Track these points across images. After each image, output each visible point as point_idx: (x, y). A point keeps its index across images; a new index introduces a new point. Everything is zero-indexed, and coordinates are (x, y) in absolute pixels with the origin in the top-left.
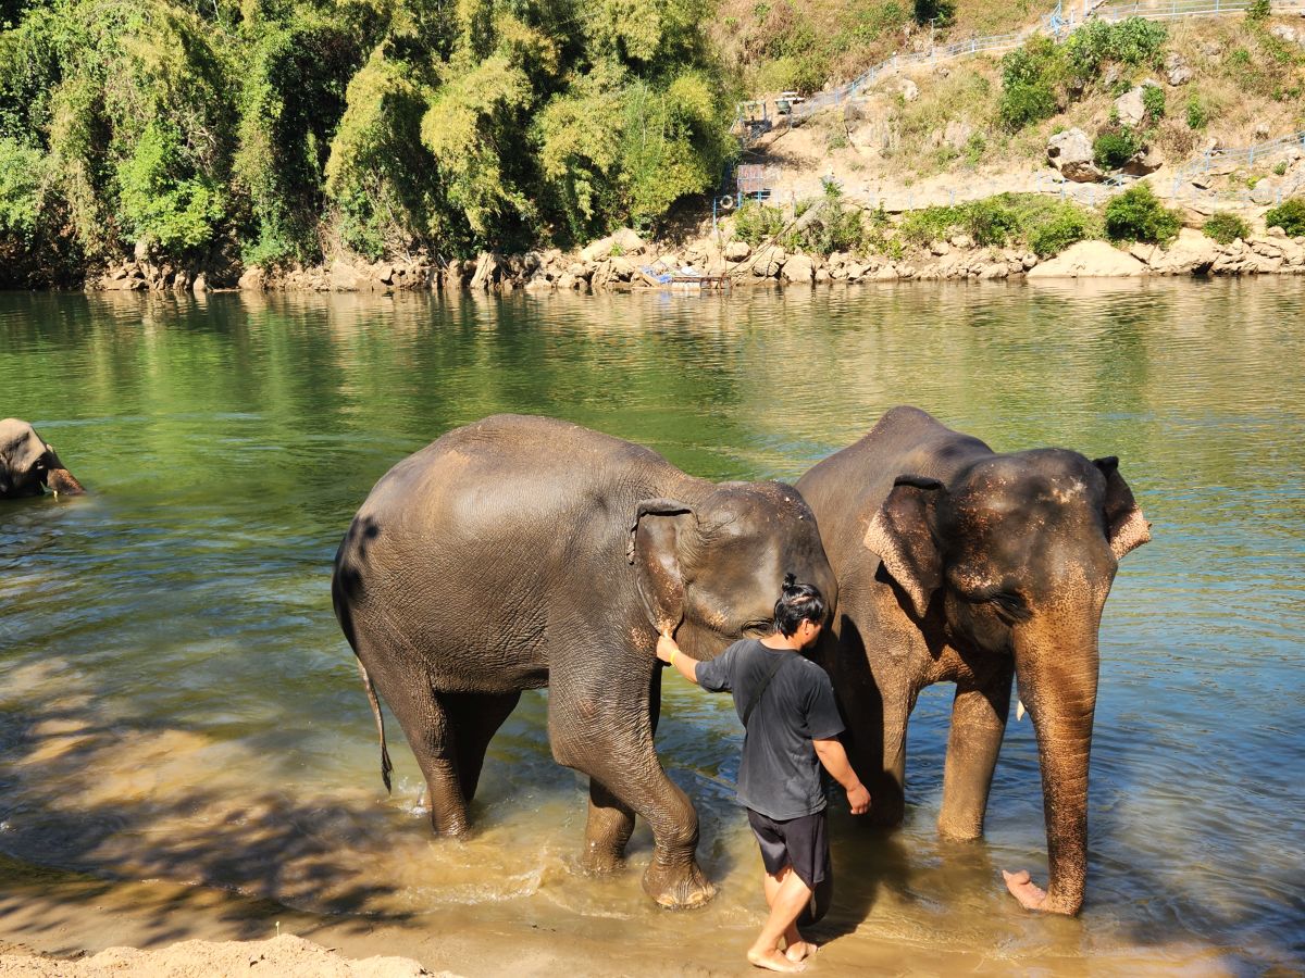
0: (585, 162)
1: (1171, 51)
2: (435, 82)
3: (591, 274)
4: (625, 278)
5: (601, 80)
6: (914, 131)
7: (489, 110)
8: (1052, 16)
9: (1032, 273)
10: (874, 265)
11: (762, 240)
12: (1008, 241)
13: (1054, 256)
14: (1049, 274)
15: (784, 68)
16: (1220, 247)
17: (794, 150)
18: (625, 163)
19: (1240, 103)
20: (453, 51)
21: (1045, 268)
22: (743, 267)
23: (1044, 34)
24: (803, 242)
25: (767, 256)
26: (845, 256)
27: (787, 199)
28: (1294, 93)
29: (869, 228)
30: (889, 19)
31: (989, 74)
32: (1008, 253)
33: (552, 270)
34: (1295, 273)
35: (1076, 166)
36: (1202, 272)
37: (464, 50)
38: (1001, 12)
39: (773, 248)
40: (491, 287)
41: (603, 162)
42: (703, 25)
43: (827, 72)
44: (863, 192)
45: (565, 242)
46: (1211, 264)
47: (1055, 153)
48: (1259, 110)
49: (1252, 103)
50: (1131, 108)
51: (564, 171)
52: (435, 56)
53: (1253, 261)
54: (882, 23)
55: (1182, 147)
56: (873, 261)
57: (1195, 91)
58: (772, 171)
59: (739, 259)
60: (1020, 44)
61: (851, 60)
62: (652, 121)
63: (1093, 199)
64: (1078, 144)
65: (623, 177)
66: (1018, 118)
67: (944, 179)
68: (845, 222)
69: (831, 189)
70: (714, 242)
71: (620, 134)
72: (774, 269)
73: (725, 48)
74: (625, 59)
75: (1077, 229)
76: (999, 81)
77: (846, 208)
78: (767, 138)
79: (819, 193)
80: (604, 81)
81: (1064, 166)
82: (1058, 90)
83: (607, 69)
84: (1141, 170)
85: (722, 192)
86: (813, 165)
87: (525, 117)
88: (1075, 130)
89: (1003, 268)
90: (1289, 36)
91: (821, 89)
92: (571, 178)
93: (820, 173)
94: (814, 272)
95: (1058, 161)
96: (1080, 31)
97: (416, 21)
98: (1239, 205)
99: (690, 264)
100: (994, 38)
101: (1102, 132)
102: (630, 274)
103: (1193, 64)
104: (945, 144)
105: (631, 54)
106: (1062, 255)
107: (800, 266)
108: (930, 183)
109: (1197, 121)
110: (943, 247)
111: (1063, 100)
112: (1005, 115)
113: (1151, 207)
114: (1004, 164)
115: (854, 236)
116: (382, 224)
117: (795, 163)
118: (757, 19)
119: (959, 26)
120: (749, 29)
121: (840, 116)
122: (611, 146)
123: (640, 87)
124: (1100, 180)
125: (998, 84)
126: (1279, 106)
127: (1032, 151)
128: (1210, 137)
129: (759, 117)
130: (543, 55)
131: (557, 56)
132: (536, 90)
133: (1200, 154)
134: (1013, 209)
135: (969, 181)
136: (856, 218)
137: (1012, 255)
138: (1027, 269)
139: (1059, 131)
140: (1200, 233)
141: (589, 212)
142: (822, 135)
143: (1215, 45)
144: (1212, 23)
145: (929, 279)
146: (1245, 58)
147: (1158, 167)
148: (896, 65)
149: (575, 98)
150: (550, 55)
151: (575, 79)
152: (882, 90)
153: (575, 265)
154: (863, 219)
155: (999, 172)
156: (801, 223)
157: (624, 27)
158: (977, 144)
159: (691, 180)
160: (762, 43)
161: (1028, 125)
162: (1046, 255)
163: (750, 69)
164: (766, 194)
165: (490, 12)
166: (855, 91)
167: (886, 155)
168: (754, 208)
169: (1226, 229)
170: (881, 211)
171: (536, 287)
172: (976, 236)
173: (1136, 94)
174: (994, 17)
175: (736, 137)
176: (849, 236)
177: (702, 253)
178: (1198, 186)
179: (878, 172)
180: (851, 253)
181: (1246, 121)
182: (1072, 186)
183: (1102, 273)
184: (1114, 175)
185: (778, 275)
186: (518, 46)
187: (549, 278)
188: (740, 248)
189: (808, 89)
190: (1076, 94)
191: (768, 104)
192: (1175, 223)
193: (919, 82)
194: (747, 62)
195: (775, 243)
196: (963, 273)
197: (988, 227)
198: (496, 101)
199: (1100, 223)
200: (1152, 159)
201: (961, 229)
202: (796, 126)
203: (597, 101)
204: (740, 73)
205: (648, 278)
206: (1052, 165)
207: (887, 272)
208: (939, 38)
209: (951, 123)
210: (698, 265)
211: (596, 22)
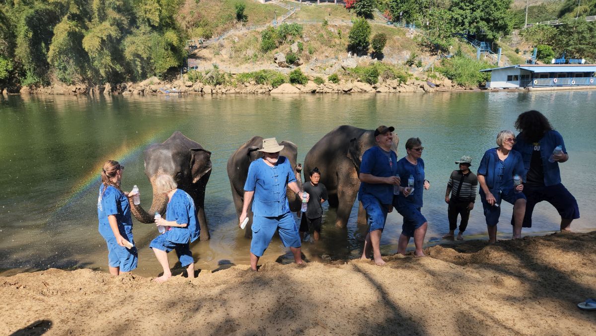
0: (138, 56)
1: (304, 32)
2: (87, 29)
3: (144, 90)
4: (155, 91)
5: (143, 31)
6: (238, 51)
7: (105, 38)
8: (274, 21)
9: (271, 92)
10: (229, 89)
11: (196, 81)
12: (265, 83)
13: (277, 87)
14: (275, 92)
15: (199, 31)
16: (317, 86)
17: (204, 55)
18: (152, 57)
19: (321, 48)
20: (93, 19)
21: (274, 91)
22: (191, 89)
23: (272, 26)
24: (208, 82)
25: (198, 86)
26: (220, 86)
27: (203, 69)
28: (334, 46)
29: (227, 78)
30: (229, 18)
31: (258, 36)
32: (265, 86)
33: (131, 89)
34: (336, 93)
35: (282, 63)
36: (314, 92)
37: (96, 19)
38: (260, 19)
39: (199, 83)
40: (111, 94)
41: (145, 56)
42: (174, 16)
43: (213, 33)
44: (225, 68)
45: (134, 80)
46: (316, 90)
47: (276, 59)
48: (326, 50)
49: (324, 48)
50: (295, 48)
51: (132, 58)
52: (86, 20)
53: (326, 90)
54: (227, 19)
55: (308, 59)
56: (228, 88)
57: (310, 44)
58: (198, 61)
59: (190, 86)
60: (266, 28)
61: (219, 29)
62: (160, 44)
63: (286, 72)
64: (282, 57)
65: (152, 61)
66: (266, 49)
67: (247, 65)
68: (220, 76)
69: (215, 67)
70: (181, 82)
71: (150, 48)
72: (200, 90)
73: (183, 24)
74: (150, 25)
75: (282, 80)
76: (261, 38)
77: (220, 72)
78: (196, 51)
79: (212, 68)
80: (144, 31)
81: (279, 63)
82: (276, 42)
83: (144, 28)
84: (298, 65)
85: (183, 66)
86: (210, 60)
87: (119, 41)
88: (281, 53)
89: (263, 90)
90: (333, 31)
91: (211, 37)
92: (134, 61)
93: (212, 62)
94: (212, 91)
95: (277, 61)
96: (281, 26)
97: (79, 9)
98: (322, 75)
99: (175, 87)
100: (259, 26)
101: (288, 54)
102: (156, 90)
103: (309, 37)
104: (247, 55)
105: (152, 24)
106: (279, 87)
107: (208, 88)
108: (243, 66)
109: (311, 53)
110: (247, 84)
111: (277, 44)
112: (263, 48)
113: (301, 75)
114: (263, 62)
115: (223, 80)
116: (71, 73)
117: (205, 59)
118: (191, 15)
119: (249, 22)
120: (189, 18)
121: (217, 46)
122: (147, 51)
123: (155, 34)
124: (288, 67)
125: (260, 39)
126: (331, 49)
127: (270, 58)
128: (314, 57)
129: (193, 45)
130: (123, 22)
131: (128, 22)
132: (122, 33)
133: (312, 60)
134: (266, 74)
135: (254, 66)
136: (223, 75)
137: (266, 87)
138: (270, 91)
139: (276, 53)
140: (313, 82)
141: (140, 71)
142: (212, 51)
143: (315, 32)
144: (314, 26)
145: (244, 93)
146: (322, 36)
147: (302, 64)
148: (232, 32)
149: (135, 36)
150: (125, 22)
151: (134, 30)
152: (229, 39)
153: (138, 87)
154: (225, 76)
155: (262, 64)
156: (207, 76)
157: (149, 15)
158: (256, 56)
159: (172, 62)
160: (193, 23)
161: (269, 52)
162: (275, 87)
163: (190, 30)
164: (197, 67)
165: (104, 7)
166: (221, 39)
167: (231, 58)
168: (193, 71)
169: (319, 81)
170: (230, 74)
171: (125, 94)
172: (256, 81)
173: (296, 44)
174: (258, 20)
175: (187, 50)
176: (221, 80)
177: (178, 84)
178: (312, 69)
179: (229, 63)
180: (222, 85)
181: (323, 52)
182: (281, 68)
183: (289, 92)
184: (291, 66)
185: (201, 91)
186: (114, 19)
187: (130, 91)
188: (190, 83)
189: (208, 37)
190: (281, 43)
191: (196, 41)
192: (307, 79)
193: (239, 37)
194: (189, 28)
195: (200, 82)
196: (253, 91)
197: (259, 79)
198: (107, 36)
199: (288, 80)
200: (301, 61)
201: (252, 79)
202: (204, 48)
203: (143, 37)
204: (187, 31)
205: (162, 91)
206: (275, 62)
207: (232, 91)
208: (244, 25)
209: (248, 49)
210: (177, 88)
211: (140, 13)
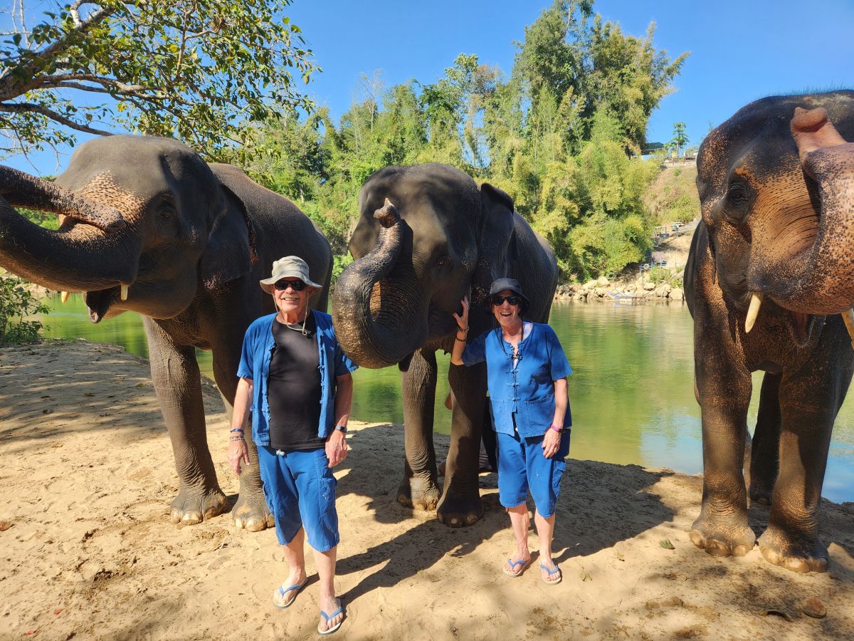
0: (591, 249)
2: (532, 221)
3: (587, 294)
4: (601, 296)
7: (552, 231)
11: (661, 282)
15: (675, 213)
17: (679, 245)
20: (538, 210)
22: (651, 293)
24: (680, 284)
25: (663, 289)
27: (673, 265)
33: (571, 292)
37: (542, 209)
39: (666, 285)
42: (641, 197)
43: (695, 213)
51: (582, 252)
52: (532, 212)
58: (668, 254)
59: (650, 290)
62: (616, 235)
70: (642, 282)
71: (603, 239)
72: (666, 294)
73: (649, 205)
74: (606, 211)
78: (667, 240)
80: (596, 220)
83: (599, 215)
85: (645, 262)
87: (565, 233)
91: (692, 220)
97: (525, 200)
99: (629, 291)
102: (603, 295)
105: (608, 210)
107: (678, 293)
118: (665, 193)
120: (661, 197)
123: (612, 221)
129: (663, 232)
130: (573, 210)
131: (579, 211)
132: (570, 224)
149: (586, 226)
150: (576, 211)
151: (585, 219)
153: (581, 290)
156: (680, 276)
157: (606, 199)
159: (633, 257)
160: (666, 203)
163: (661, 213)
164: (664, 263)
165: (554, 195)
168: (659, 269)
171: (564, 299)
175: (652, 240)
177: (634, 287)
185: (667, 297)
186: (564, 207)
187: (569, 295)
188: (651, 285)
189: (686, 220)
191: (667, 227)
194: (660, 210)
195: (667, 283)
198: (554, 228)
202: (679, 236)
203: (594, 227)
204: (656, 215)
205: (610, 296)
210: (632, 292)
211: (596, 197)
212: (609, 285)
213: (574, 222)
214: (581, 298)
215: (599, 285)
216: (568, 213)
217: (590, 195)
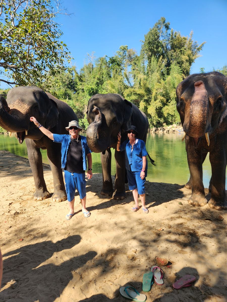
0: (170, 114)
2: (149, 105)
4: (174, 131)
7: (157, 108)
37: (153, 100)
40: (155, 132)
51: (167, 115)
52: (149, 101)
80: (172, 104)
87: (161, 109)
97: (147, 97)
122: (173, 112)
132: (162, 105)
149: (168, 106)
150: (165, 100)
153: (167, 129)
165: (157, 95)
187: (163, 131)
205: (177, 131)
211: (172, 96)
212: (177, 127)
213: (164, 104)
214: (167, 132)
215: (173, 127)
216: (162, 101)
217: (170, 95)
